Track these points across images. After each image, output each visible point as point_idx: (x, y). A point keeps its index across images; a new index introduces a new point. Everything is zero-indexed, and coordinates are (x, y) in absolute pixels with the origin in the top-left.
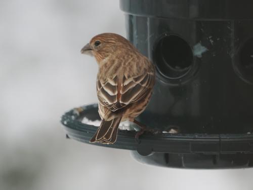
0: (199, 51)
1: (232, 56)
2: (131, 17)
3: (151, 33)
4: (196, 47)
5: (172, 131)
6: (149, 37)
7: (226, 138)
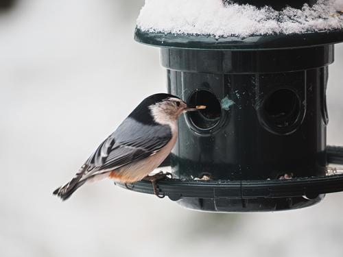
0: (226, 104)
1: (257, 108)
2: (169, 71)
3: (185, 87)
4: (223, 100)
5: (205, 178)
6: (183, 91)
7: (246, 184)
